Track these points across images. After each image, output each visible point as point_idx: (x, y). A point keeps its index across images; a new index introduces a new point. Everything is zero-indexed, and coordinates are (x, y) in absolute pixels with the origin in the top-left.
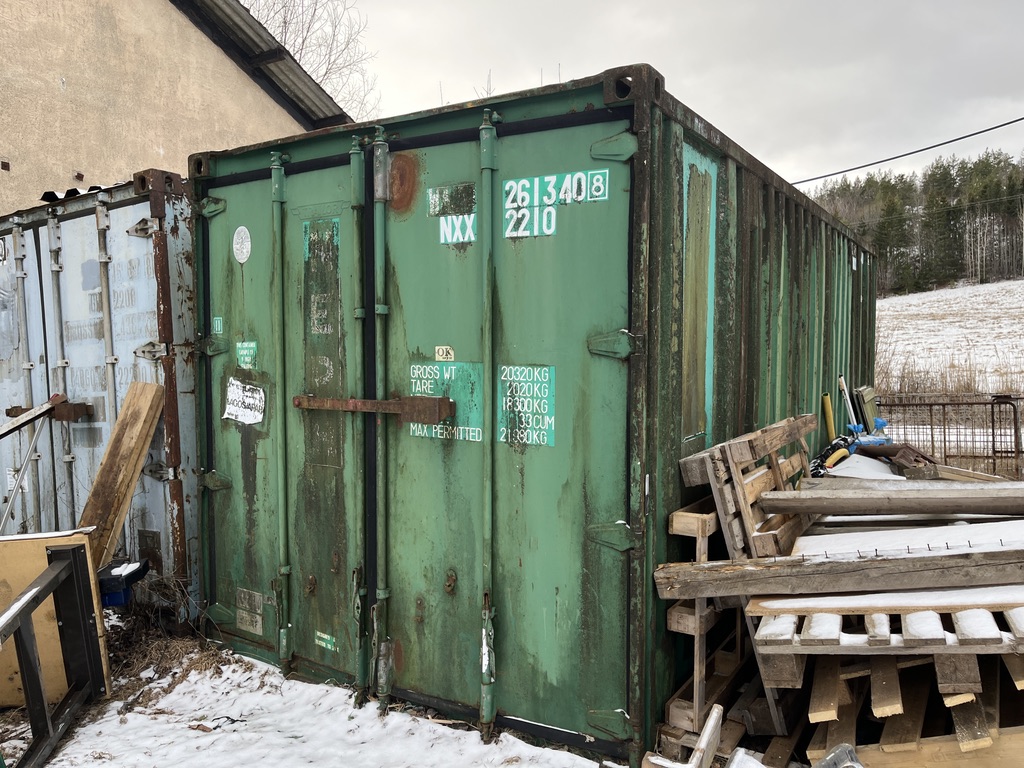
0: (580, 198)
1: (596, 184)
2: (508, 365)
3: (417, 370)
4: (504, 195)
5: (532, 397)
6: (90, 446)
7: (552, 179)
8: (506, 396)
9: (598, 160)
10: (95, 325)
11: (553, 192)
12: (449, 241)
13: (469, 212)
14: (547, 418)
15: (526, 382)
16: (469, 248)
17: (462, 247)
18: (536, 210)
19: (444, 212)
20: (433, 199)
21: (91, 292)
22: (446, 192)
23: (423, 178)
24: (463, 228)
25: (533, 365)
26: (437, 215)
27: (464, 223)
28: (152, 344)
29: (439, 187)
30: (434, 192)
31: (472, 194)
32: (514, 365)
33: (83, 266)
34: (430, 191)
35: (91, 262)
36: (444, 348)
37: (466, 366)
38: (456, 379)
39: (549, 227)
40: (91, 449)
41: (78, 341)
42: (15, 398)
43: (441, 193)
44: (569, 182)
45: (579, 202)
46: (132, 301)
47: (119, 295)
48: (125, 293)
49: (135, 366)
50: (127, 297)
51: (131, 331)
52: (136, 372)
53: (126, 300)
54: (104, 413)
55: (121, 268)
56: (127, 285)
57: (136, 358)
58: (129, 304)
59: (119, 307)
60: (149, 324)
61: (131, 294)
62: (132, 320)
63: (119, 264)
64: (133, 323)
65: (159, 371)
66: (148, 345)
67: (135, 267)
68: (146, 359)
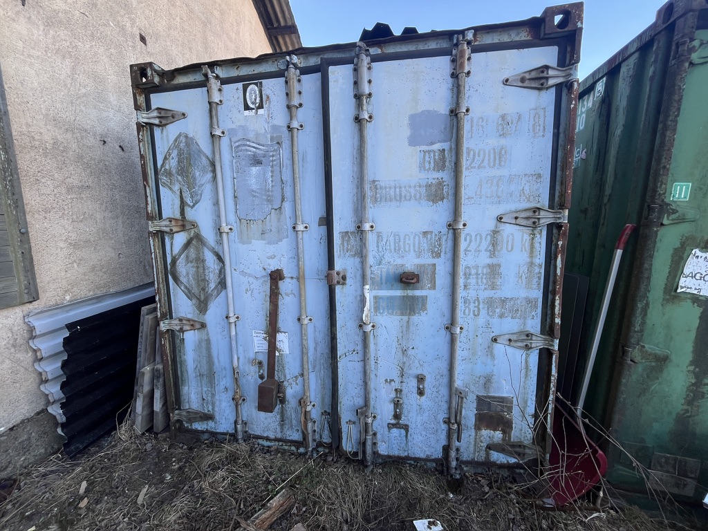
6: (402, 314)
10: (429, 186)
21: (425, 148)
28: (536, 210)
33: (413, 118)
35: (428, 114)
40: (405, 318)
41: (394, 203)
42: (271, 261)
46: (500, 161)
47: (477, 153)
48: (489, 152)
49: (495, 232)
50: (492, 156)
51: (495, 195)
52: (497, 239)
53: (489, 160)
54: (433, 281)
55: (484, 124)
56: (493, 142)
57: (499, 223)
58: (494, 165)
59: (475, 167)
60: (527, 188)
61: (500, 153)
62: (498, 182)
63: (482, 118)
64: (498, 186)
65: (536, 239)
66: (526, 210)
67: (512, 123)
68: (518, 227)
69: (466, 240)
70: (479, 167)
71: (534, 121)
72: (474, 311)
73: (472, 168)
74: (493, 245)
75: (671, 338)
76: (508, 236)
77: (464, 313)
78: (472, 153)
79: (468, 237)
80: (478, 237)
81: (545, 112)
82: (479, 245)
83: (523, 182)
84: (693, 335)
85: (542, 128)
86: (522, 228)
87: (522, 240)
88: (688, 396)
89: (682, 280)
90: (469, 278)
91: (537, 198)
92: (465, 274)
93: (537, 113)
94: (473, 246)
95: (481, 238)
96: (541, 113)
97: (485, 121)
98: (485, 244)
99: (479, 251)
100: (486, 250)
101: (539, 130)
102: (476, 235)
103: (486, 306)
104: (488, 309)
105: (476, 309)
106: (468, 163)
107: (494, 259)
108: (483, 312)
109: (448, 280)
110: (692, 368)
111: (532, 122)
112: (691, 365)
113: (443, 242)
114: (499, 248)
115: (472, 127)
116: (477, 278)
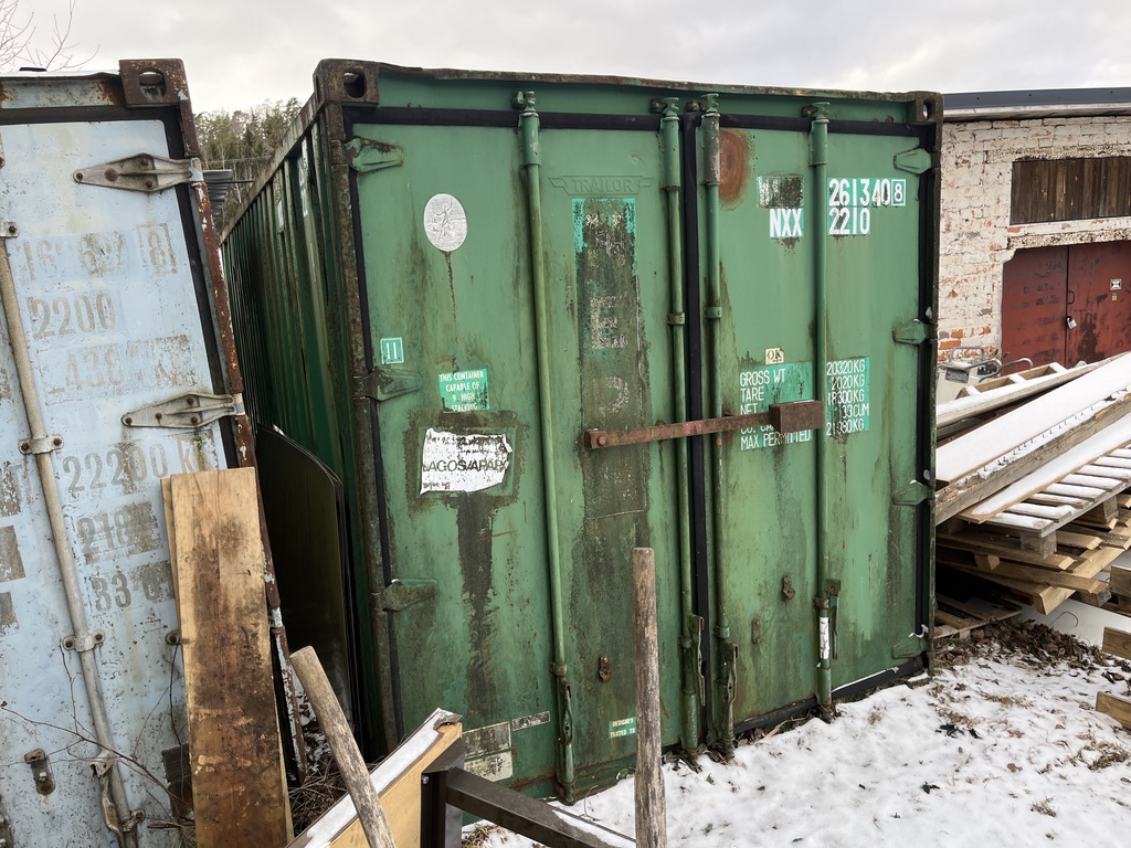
0: (887, 203)
1: (898, 191)
2: (832, 360)
3: (746, 378)
4: (828, 192)
5: (852, 389)
7: (866, 182)
8: (831, 391)
9: (898, 169)
11: (868, 195)
12: (779, 235)
13: (797, 206)
14: (863, 405)
15: (847, 375)
16: (797, 244)
17: (790, 242)
19: (773, 204)
20: (764, 189)
22: (776, 182)
23: (751, 162)
24: (792, 223)
25: (853, 358)
26: (767, 207)
27: (792, 217)
28: (190, 399)
29: (769, 176)
30: (764, 181)
31: (799, 188)
32: (837, 360)
34: (760, 179)
36: (774, 350)
37: (795, 366)
38: (786, 381)
39: (865, 228)
43: (771, 183)
44: (879, 186)
45: (886, 206)
46: (102, 319)
47: (51, 307)
48: (77, 304)
49: (125, 448)
50: (84, 311)
51: (106, 379)
52: (131, 458)
53: (80, 318)
54: (16, 562)
55: (53, 252)
56: (80, 286)
57: (128, 431)
58: (93, 325)
59: (53, 333)
60: (166, 362)
61: (99, 304)
62: (107, 356)
63: (46, 243)
64: (109, 363)
65: (206, 446)
66: (173, 401)
67: (109, 250)
68: (166, 432)
69: (67, 470)
70: (62, 332)
71: (151, 245)
72: (117, 598)
73: (47, 334)
74: (126, 470)
75: (432, 560)
76: (152, 450)
77: (98, 606)
78: (40, 308)
79: (71, 464)
80: (92, 460)
81: (166, 230)
82: (98, 474)
83: (157, 351)
84: (455, 549)
85: (168, 258)
86: (174, 432)
87: (181, 452)
88: (472, 635)
89: (424, 474)
90: (92, 540)
91: (189, 378)
92: (82, 534)
93: (152, 233)
94: (86, 478)
95: (99, 462)
96: (162, 233)
97: (53, 247)
98: (110, 470)
99: (100, 485)
100: (115, 482)
101: (164, 260)
102: (87, 458)
103: (140, 583)
104: (145, 587)
105: (121, 593)
106: (38, 325)
107: (135, 495)
108: (137, 596)
109: (47, 554)
110: (467, 595)
111: (147, 249)
112: (464, 592)
113: (20, 482)
114: (139, 473)
115: (29, 259)
116: (109, 536)
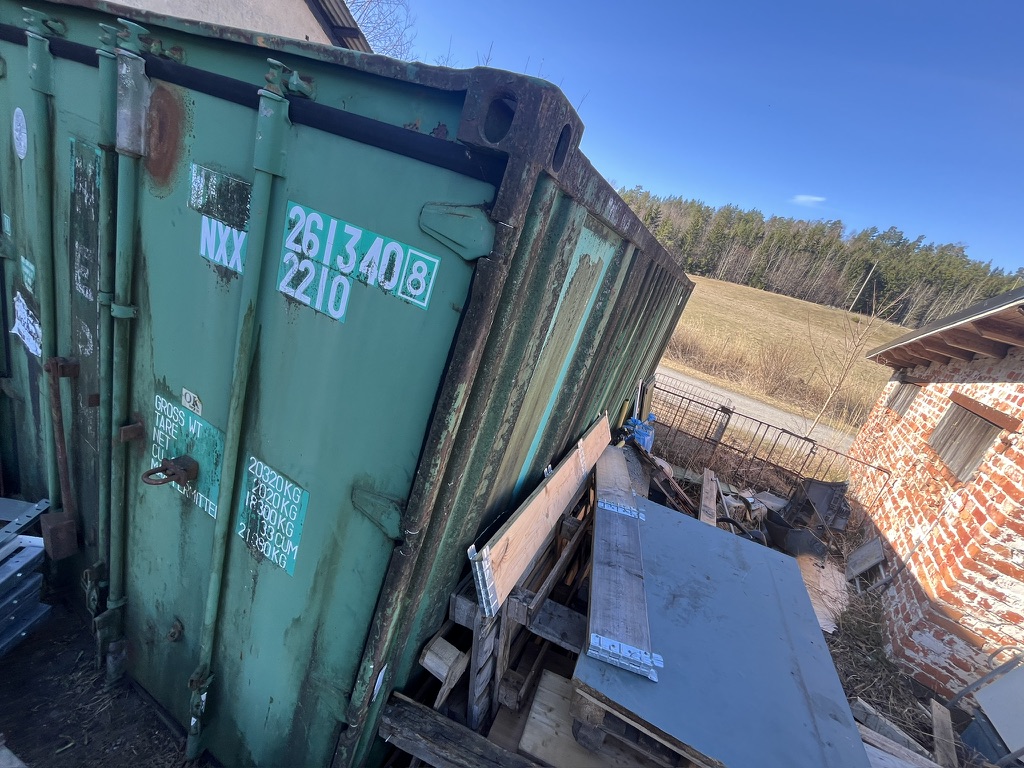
1: (415, 275)
2: (259, 458)
3: (161, 404)
4: (287, 225)
5: (278, 510)
7: (355, 233)
8: (250, 491)
9: (429, 237)
11: (353, 257)
12: (211, 257)
13: (240, 227)
14: (289, 543)
15: (275, 491)
16: (233, 280)
17: (226, 273)
18: (325, 271)
19: (206, 210)
20: (197, 184)
22: (214, 180)
23: (187, 141)
24: (230, 249)
25: (286, 477)
26: (199, 210)
27: (230, 240)
29: (209, 166)
30: (199, 173)
31: (246, 200)
32: (266, 463)
34: (194, 167)
36: (193, 395)
37: (214, 431)
38: (202, 440)
39: (336, 307)
43: (207, 178)
44: (381, 249)
45: (386, 292)
